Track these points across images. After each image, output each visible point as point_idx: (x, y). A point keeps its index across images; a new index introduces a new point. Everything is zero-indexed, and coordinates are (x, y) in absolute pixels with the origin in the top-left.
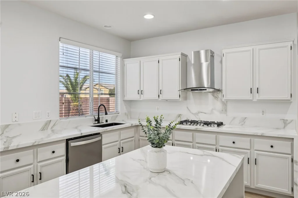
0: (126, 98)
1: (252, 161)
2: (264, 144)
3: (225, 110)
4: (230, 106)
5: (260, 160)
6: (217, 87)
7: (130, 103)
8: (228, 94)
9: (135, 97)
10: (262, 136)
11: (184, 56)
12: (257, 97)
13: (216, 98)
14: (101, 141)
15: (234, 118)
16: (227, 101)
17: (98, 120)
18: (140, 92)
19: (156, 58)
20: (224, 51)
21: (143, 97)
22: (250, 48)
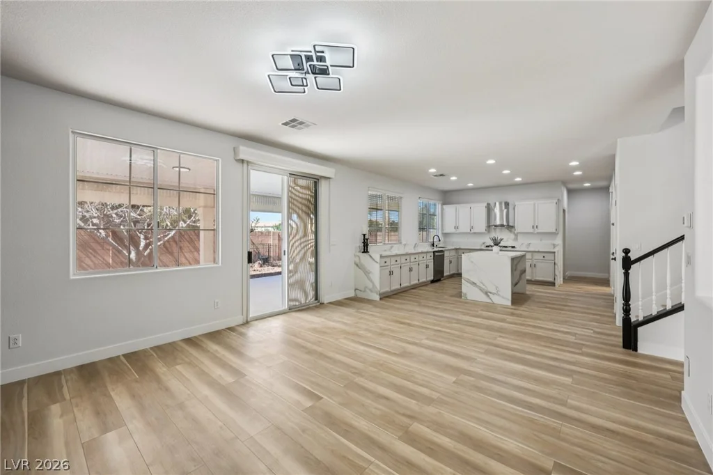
0: (445, 232)
1: (533, 266)
2: (540, 256)
3: (516, 239)
4: (519, 237)
5: (538, 265)
6: (511, 224)
7: (446, 235)
8: (519, 228)
9: (453, 230)
10: (539, 252)
11: (488, 204)
12: (537, 231)
13: (510, 231)
14: (444, 255)
15: (522, 244)
16: (518, 233)
17: (433, 245)
18: (457, 228)
19: (469, 205)
20: (516, 203)
21: (458, 231)
22: (532, 202)
